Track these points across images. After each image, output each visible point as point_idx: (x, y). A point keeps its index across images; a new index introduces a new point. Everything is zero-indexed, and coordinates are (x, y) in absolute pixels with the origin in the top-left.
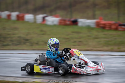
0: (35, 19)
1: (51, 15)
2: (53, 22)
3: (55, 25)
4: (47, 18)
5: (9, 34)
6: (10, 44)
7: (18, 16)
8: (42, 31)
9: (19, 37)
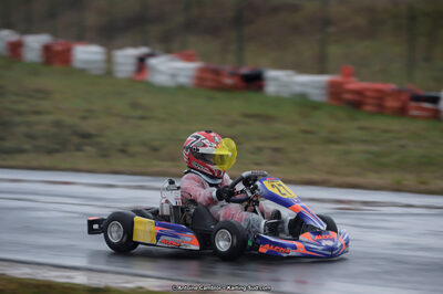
0: (109, 60)
1: (168, 51)
2: (174, 76)
3: (181, 88)
4: (152, 62)
5: (20, 113)
6: (27, 146)
7: (47, 49)
8: (134, 105)
9: (58, 124)
